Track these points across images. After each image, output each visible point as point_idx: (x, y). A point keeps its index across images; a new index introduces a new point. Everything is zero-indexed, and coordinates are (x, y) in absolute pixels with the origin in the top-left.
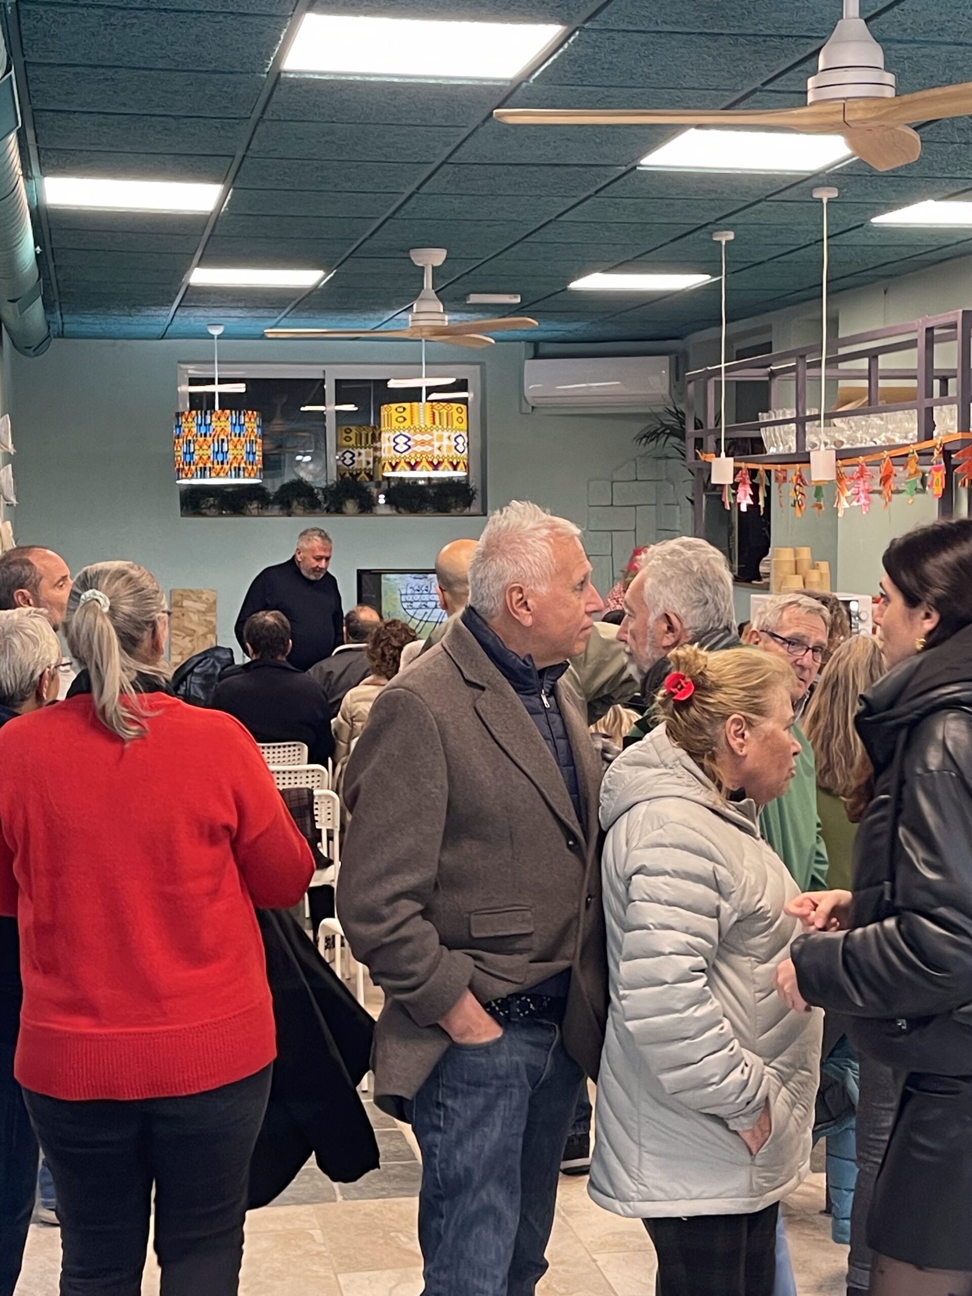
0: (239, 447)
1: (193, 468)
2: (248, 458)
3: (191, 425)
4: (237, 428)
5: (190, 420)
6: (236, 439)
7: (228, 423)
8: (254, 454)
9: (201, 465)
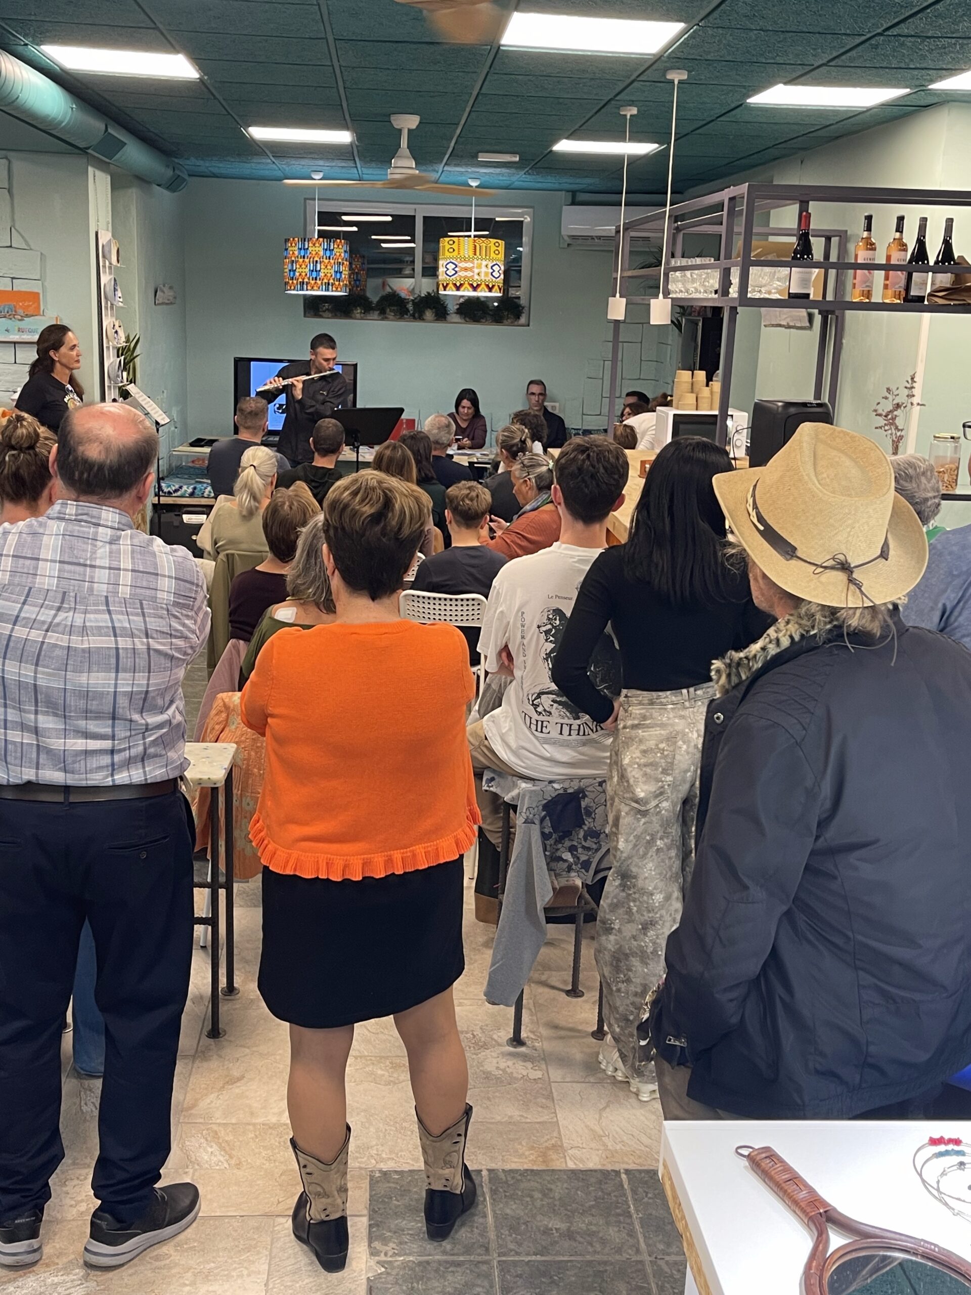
0: (329, 267)
1: (295, 282)
2: (336, 275)
3: (294, 250)
4: (328, 253)
5: (293, 245)
6: (327, 261)
7: (321, 249)
8: (341, 273)
9: (300, 280)
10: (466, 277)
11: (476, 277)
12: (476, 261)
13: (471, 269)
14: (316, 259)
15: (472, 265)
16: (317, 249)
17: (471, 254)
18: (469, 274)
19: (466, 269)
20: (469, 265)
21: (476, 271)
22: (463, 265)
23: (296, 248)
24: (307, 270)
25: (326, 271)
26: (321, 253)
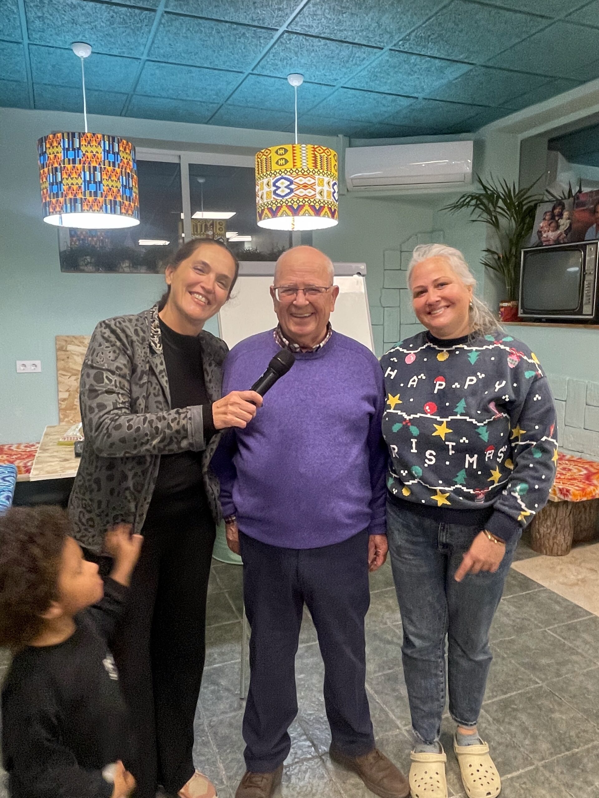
0: (114, 178)
1: (62, 200)
2: (124, 192)
3: (56, 151)
4: (111, 156)
5: (55, 144)
9: (71, 196)
10: (305, 197)
11: (318, 197)
13: (312, 186)
15: (313, 181)
16: (94, 150)
17: (311, 166)
20: (309, 181)
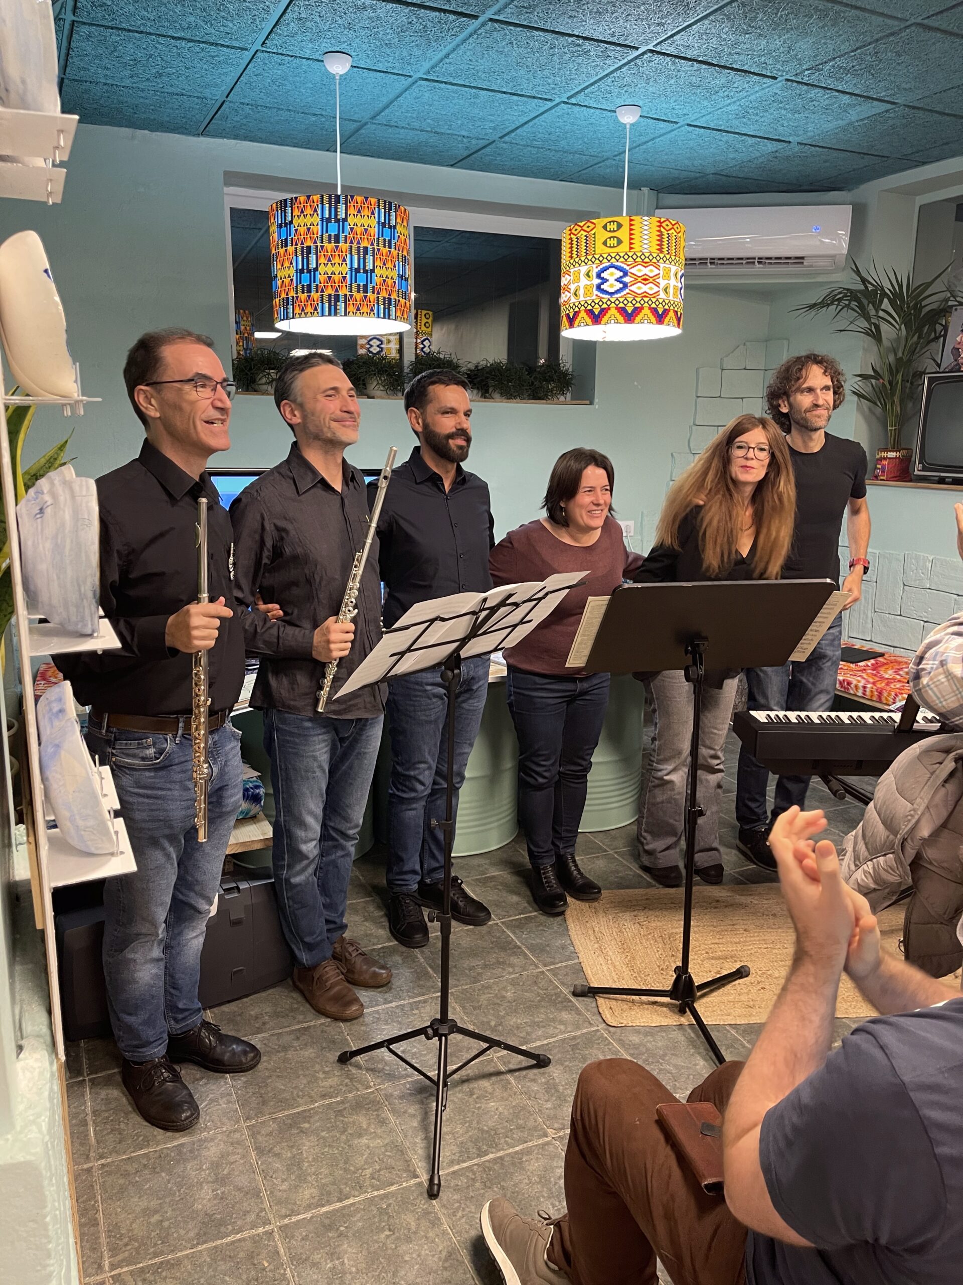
0: (389, 265)
1: (315, 296)
2: (401, 286)
5: (308, 211)
9: (330, 291)
10: (645, 295)
11: (662, 295)
12: (662, 265)
13: (654, 280)
14: (364, 244)
15: (656, 272)
16: (366, 221)
17: (654, 248)
18: (650, 288)
19: (645, 280)
20: (650, 271)
21: (663, 283)
22: (639, 271)
23: (317, 219)
24: (345, 269)
25: (385, 272)
26: (374, 231)
